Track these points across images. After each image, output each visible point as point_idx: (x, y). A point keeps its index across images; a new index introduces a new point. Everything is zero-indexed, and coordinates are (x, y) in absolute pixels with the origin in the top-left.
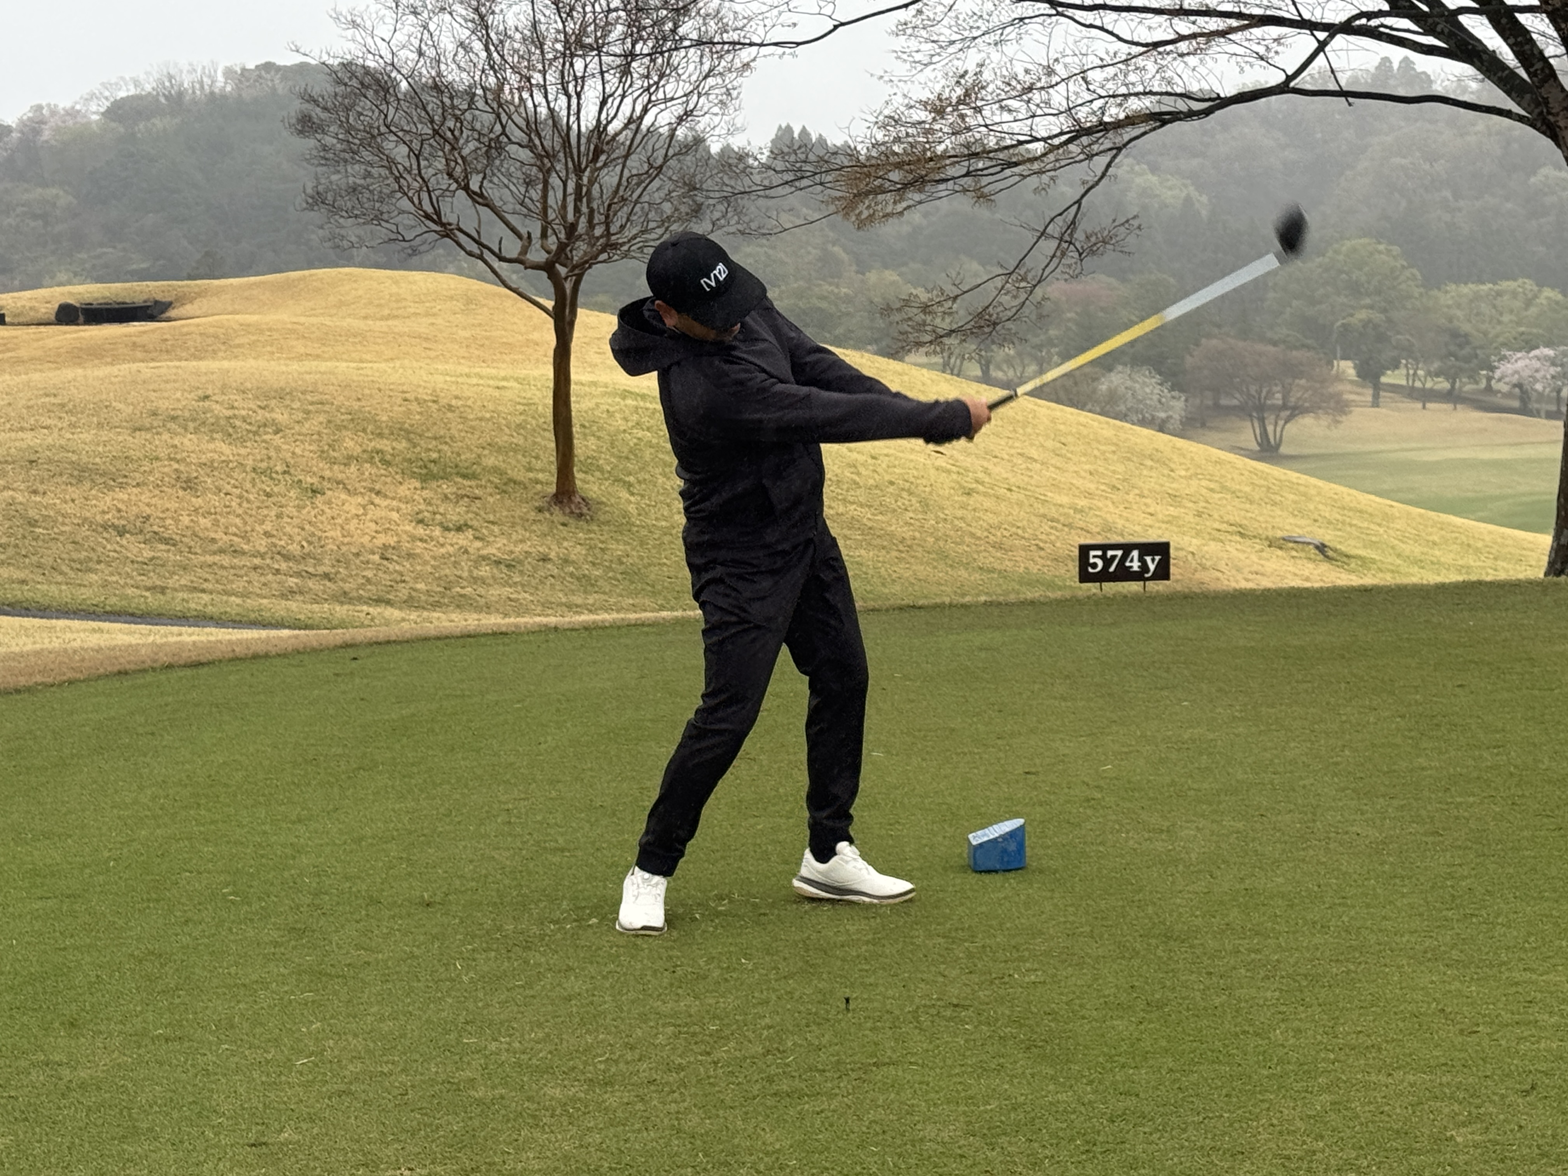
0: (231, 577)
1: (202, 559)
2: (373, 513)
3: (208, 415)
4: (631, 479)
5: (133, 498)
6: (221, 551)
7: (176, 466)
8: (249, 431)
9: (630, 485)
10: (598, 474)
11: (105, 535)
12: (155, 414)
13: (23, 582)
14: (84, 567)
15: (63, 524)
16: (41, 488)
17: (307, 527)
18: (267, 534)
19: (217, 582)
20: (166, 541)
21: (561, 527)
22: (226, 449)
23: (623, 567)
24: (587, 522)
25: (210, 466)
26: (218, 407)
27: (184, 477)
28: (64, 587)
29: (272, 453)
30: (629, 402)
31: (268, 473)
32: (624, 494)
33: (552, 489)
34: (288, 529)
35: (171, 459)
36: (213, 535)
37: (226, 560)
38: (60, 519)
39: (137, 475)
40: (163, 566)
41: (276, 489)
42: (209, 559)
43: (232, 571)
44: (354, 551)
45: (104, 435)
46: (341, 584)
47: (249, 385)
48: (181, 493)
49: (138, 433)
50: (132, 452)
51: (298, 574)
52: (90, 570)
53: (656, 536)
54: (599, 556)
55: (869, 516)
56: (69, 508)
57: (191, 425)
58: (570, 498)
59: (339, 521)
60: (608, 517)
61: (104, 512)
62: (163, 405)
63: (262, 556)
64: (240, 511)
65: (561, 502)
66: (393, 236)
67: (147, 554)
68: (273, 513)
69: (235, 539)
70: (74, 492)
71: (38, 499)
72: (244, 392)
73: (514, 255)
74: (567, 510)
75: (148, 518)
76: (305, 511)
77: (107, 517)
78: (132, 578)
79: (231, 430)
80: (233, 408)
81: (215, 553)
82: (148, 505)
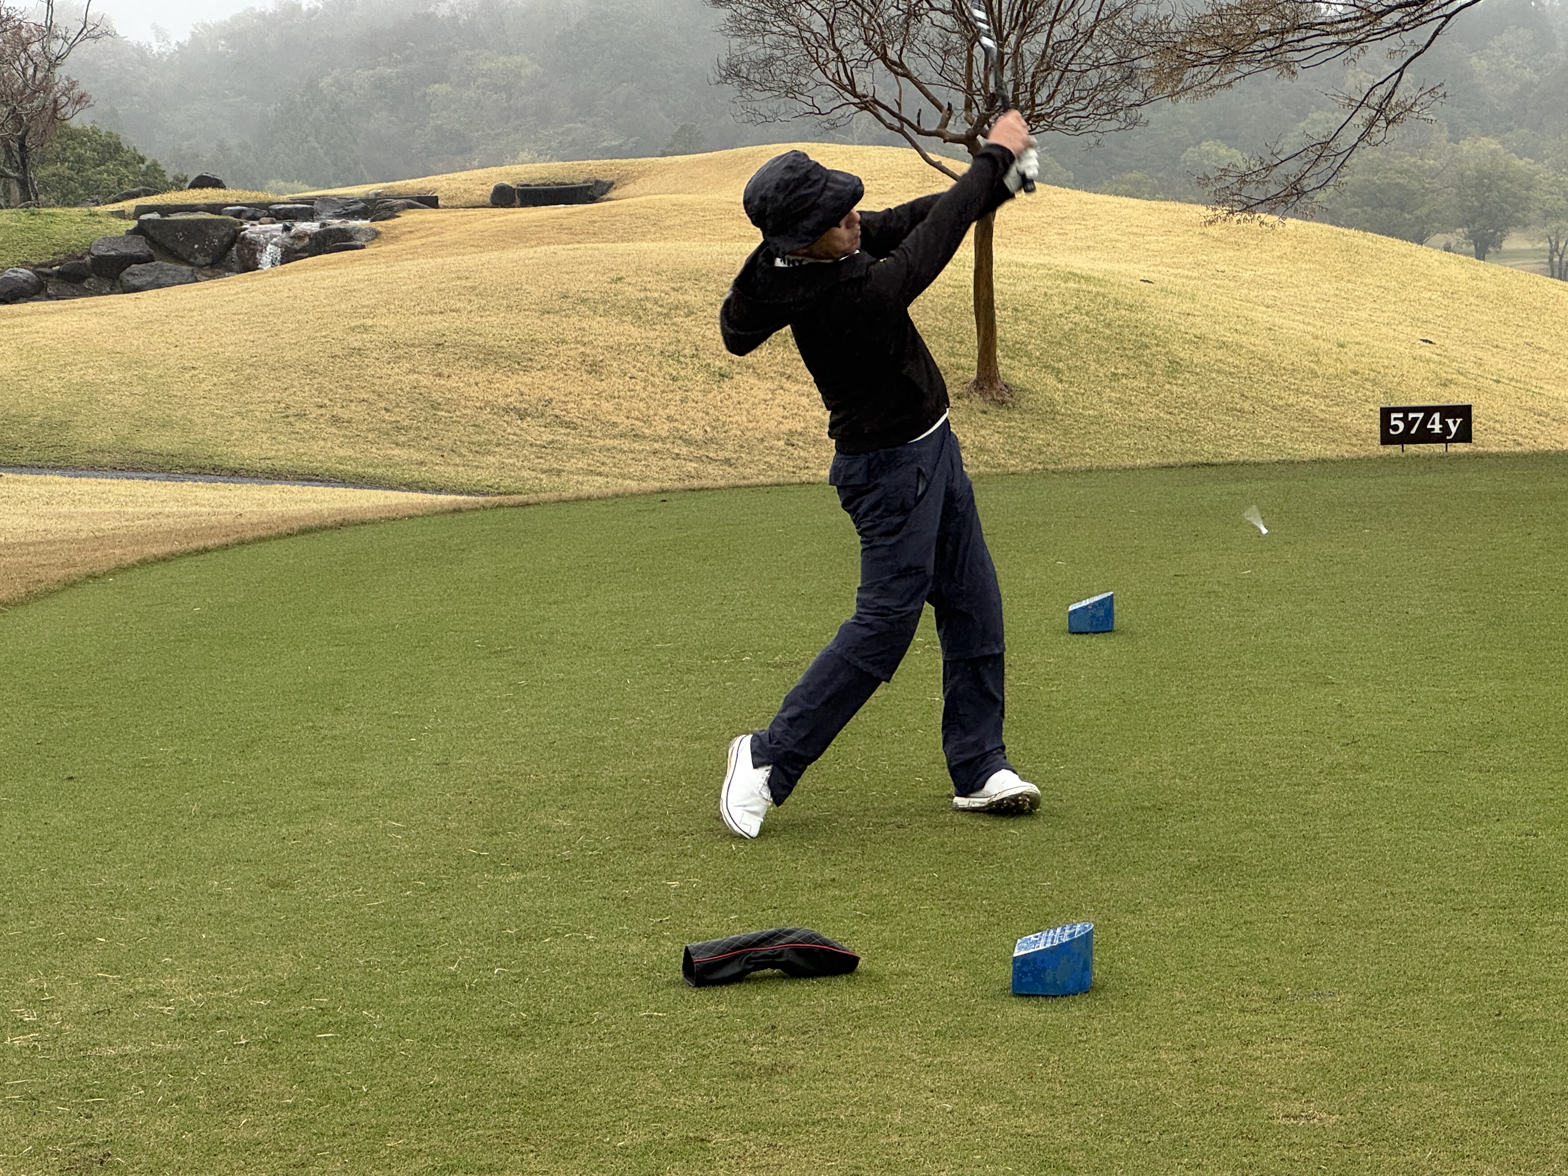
0: (629, 462)
1: (601, 443)
2: (782, 398)
3: (620, 297)
4: (1061, 365)
5: (536, 381)
6: (623, 435)
7: (582, 349)
8: (659, 314)
9: (1059, 371)
10: (1025, 359)
11: (506, 418)
12: (565, 297)
13: (422, 463)
14: (481, 450)
15: (465, 407)
16: (446, 371)
17: (711, 412)
18: (670, 418)
19: (615, 466)
20: (568, 425)
21: (980, 415)
22: (635, 332)
23: (1042, 457)
24: (1008, 408)
25: (617, 349)
26: (630, 289)
27: (589, 360)
28: (461, 469)
29: (682, 336)
30: (1071, 285)
31: (676, 356)
32: (1051, 381)
33: (973, 376)
34: (692, 413)
35: (578, 343)
36: (614, 419)
37: (626, 444)
38: (463, 402)
39: (543, 358)
40: (560, 449)
41: (683, 373)
42: (609, 443)
43: (631, 456)
44: (759, 436)
45: (512, 318)
46: (741, 469)
47: (664, 266)
48: (584, 377)
49: (546, 316)
50: (538, 335)
51: (699, 459)
52: (489, 453)
53: (1082, 425)
54: (1018, 445)
55: (1323, 407)
56: (473, 392)
57: (601, 307)
58: (991, 386)
59: (746, 406)
60: (1031, 405)
61: (507, 396)
62: (574, 287)
63: (664, 440)
64: (644, 396)
65: (982, 389)
66: (810, 109)
67: (547, 437)
68: (678, 398)
69: (637, 423)
70: (480, 376)
71: (443, 382)
72: (658, 274)
73: (933, 129)
74: (989, 398)
75: (550, 401)
76: (710, 396)
77: (509, 400)
78: (529, 460)
79: (641, 313)
80: (645, 289)
81: (615, 437)
82: (551, 388)
